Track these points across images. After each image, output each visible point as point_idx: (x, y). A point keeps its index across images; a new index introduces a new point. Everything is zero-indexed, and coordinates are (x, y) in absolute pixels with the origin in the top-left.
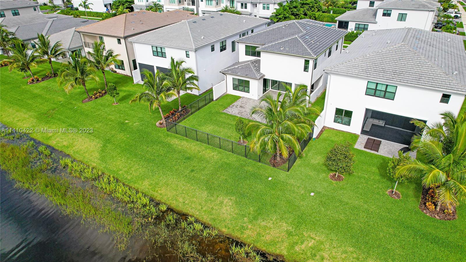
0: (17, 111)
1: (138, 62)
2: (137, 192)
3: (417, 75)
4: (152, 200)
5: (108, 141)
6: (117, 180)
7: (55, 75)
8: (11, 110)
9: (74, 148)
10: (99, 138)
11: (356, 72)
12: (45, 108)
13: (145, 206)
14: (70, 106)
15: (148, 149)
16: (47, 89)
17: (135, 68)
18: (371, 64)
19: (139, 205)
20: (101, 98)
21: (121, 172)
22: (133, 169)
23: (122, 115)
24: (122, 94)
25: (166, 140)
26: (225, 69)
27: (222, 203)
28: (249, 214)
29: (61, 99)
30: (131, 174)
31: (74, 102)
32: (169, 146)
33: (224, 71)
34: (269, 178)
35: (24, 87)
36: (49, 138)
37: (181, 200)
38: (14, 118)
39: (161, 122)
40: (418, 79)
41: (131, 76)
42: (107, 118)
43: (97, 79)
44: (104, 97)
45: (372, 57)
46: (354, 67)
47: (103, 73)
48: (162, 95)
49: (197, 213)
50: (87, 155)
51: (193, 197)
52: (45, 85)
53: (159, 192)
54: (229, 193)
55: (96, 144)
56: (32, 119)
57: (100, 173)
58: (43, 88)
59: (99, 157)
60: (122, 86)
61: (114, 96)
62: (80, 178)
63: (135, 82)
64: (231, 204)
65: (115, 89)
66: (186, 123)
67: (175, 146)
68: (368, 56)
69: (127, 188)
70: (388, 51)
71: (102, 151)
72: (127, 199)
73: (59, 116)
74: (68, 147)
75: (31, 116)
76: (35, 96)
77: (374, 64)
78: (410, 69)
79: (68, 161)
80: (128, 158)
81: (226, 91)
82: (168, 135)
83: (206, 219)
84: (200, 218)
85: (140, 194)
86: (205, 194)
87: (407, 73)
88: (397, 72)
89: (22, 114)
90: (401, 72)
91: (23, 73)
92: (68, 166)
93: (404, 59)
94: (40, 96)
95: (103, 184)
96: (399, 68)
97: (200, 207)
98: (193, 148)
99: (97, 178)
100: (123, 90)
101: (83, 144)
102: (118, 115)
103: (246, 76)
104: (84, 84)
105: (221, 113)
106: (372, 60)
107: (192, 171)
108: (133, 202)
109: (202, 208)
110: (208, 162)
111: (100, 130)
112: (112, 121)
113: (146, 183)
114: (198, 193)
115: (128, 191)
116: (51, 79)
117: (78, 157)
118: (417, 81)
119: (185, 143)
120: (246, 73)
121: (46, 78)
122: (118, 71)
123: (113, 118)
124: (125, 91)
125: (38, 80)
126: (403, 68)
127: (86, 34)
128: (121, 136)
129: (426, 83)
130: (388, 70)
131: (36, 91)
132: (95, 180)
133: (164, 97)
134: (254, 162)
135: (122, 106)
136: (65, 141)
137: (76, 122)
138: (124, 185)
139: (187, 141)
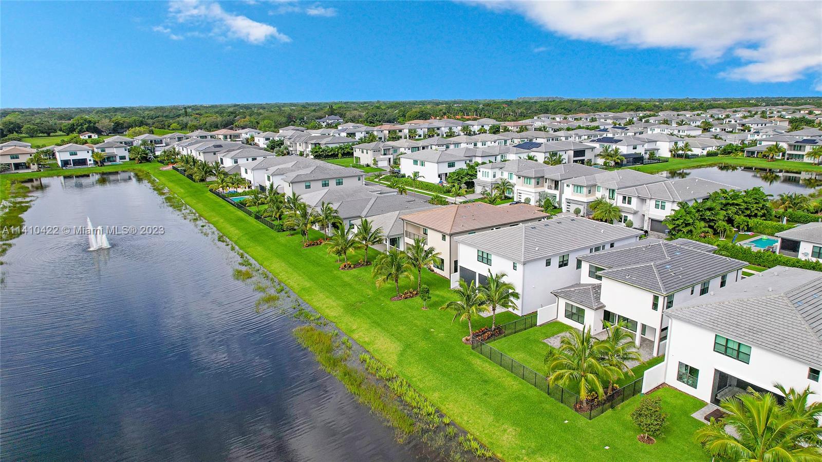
0: (327, 297)
1: (459, 264)
2: (426, 400)
3: (780, 337)
4: (437, 411)
5: (408, 346)
6: (409, 386)
7: (368, 263)
8: (321, 295)
9: (374, 346)
10: (400, 341)
11: (701, 320)
12: (353, 299)
13: (429, 415)
14: (377, 302)
15: (447, 363)
16: (357, 278)
17: (456, 271)
18: (725, 314)
19: (424, 412)
20: (410, 299)
21: (414, 379)
22: (427, 379)
23: (429, 323)
24: (434, 299)
25: (468, 358)
26: (559, 290)
27: (505, 430)
28: (529, 448)
29: (370, 292)
30: (424, 383)
31: (382, 299)
32: (469, 364)
33: (556, 293)
34: (565, 420)
35: (335, 272)
36: (353, 331)
37: (466, 418)
38: (323, 304)
39: (469, 338)
40: (778, 343)
41: (449, 278)
42: (412, 322)
43: (412, 277)
44: (414, 298)
45: (732, 305)
46: (701, 314)
47: (419, 271)
48: (474, 308)
49: (478, 434)
50: (386, 355)
51: (479, 418)
52: (356, 274)
53: (447, 406)
54: (515, 423)
55: (396, 346)
56: (339, 308)
57: (394, 375)
58: (355, 277)
59: (396, 359)
60: (437, 289)
61: (425, 300)
62: (375, 375)
63: (451, 287)
64: (514, 434)
65: (428, 292)
66: (495, 345)
67: (475, 366)
68: (727, 303)
69: (417, 395)
70: (757, 302)
71: (402, 355)
72: (414, 404)
73: (365, 310)
74: (368, 344)
75: (338, 305)
76: (345, 285)
77: (729, 315)
78: (773, 329)
79: (367, 357)
80: (425, 367)
81: (556, 317)
82: (471, 354)
83: (485, 441)
84: (479, 439)
85: (428, 403)
86: (490, 419)
87: (767, 333)
88: (754, 329)
89: (332, 302)
90: (759, 331)
91: (337, 257)
92: (365, 361)
93: (773, 314)
94: (350, 285)
95: (395, 385)
96: (760, 325)
97: (483, 429)
98: (495, 372)
99: (390, 379)
100: (436, 294)
101: (384, 344)
102: (425, 322)
103: (581, 303)
104: (397, 280)
105: (540, 342)
106: (729, 310)
107: (486, 394)
108: (419, 408)
109: (483, 431)
110: (505, 389)
111: (403, 334)
112: (417, 326)
113: (436, 395)
114: (483, 416)
115: (417, 398)
116: (363, 267)
117: (377, 356)
118: (775, 345)
119: (487, 365)
120: (581, 300)
121: (357, 265)
122: (436, 270)
123: (419, 323)
124: (438, 296)
125: (350, 267)
126: (765, 326)
127: (409, 223)
128: (423, 344)
129: (787, 349)
130: (744, 325)
131: (347, 279)
132: (389, 380)
133: (475, 311)
134: (556, 402)
135: (431, 312)
136: (367, 337)
137: (381, 321)
138: (415, 390)
139: (490, 364)
